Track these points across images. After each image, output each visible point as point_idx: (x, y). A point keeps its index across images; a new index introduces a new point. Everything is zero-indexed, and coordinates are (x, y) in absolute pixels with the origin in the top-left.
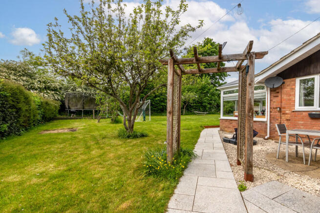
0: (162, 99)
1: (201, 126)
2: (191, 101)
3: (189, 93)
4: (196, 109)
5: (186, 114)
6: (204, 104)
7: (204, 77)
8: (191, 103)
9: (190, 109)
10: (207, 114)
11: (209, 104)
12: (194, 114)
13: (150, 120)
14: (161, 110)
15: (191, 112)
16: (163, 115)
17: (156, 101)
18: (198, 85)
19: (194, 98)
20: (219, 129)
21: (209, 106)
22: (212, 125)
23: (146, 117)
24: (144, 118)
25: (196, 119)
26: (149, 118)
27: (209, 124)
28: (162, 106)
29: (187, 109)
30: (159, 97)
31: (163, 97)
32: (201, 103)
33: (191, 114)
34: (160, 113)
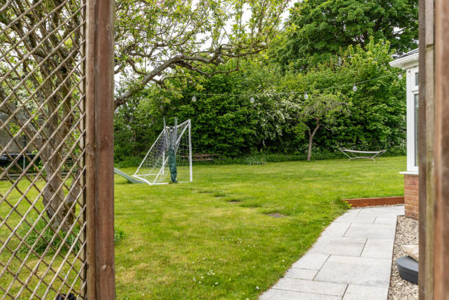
0: (242, 118)
1: (339, 201)
2: (330, 119)
3: (323, 97)
4: (346, 142)
5: (316, 159)
6: (372, 127)
7: (370, 45)
8: (332, 125)
9: (328, 142)
10: (382, 155)
11: (387, 124)
12: (342, 156)
13: (191, 180)
14: (242, 149)
15: (332, 150)
16: (247, 164)
17: (225, 123)
18: (352, 71)
19: (338, 109)
20: (400, 210)
21: (388, 131)
22: (382, 195)
23: (180, 171)
24: (174, 172)
25: (336, 175)
26: (190, 173)
27: (373, 192)
28: (244, 136)
29: (320, 143)
30: (234, 110)
31: (245, 109)
32: (364, 123)
33: (333, 158)
34: (239, 156)
